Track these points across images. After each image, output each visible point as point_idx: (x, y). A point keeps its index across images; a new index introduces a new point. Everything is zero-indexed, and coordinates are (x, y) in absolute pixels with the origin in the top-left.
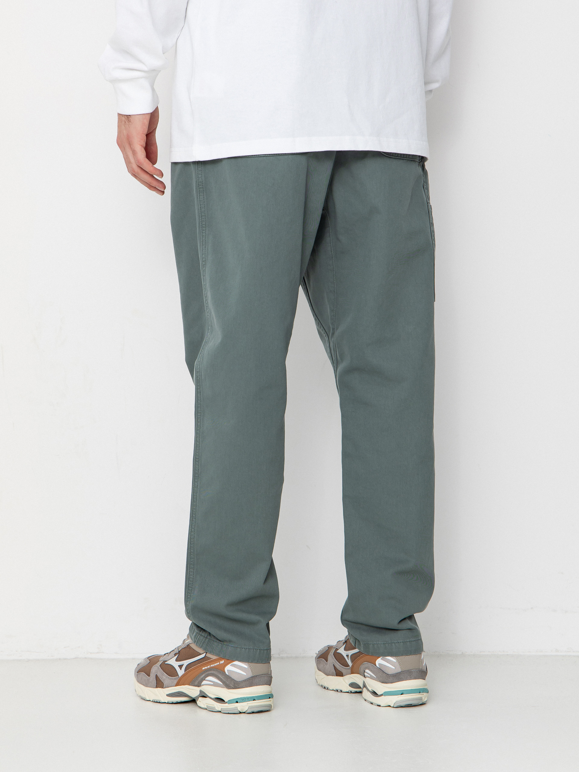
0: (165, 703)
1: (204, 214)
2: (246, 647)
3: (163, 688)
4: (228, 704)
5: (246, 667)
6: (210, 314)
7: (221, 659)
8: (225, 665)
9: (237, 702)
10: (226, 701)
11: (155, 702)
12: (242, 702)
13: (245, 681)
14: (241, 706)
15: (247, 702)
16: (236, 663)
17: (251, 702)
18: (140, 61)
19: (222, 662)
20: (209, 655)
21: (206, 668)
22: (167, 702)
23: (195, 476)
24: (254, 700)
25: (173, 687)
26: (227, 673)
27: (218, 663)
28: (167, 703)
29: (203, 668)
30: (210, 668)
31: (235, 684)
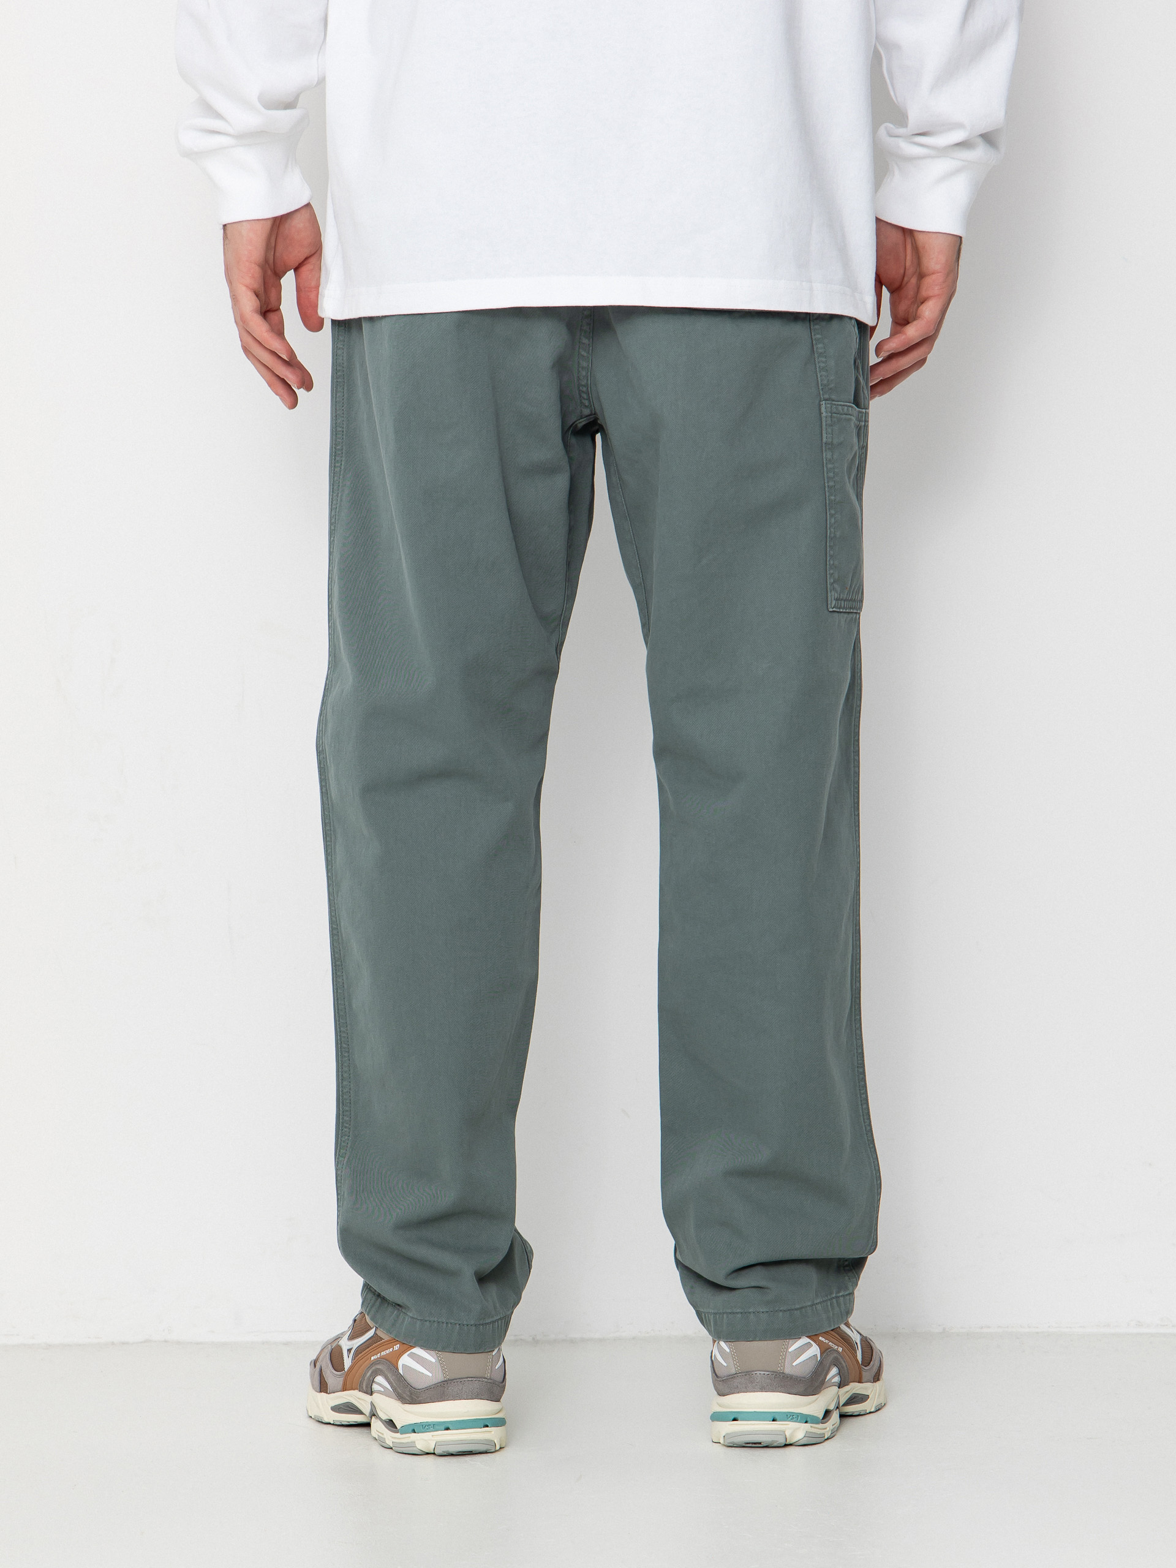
0: (330, 1424)
1: (340, 429)
2: (432, 1319)
3: (327, 1393)
4: (401, 1434)
5: (433, 1360)
6: (334, 631)
7: (394, 1341)
8: (400, 1354)
9: (414, 1431)
10: (399, 1426)
11: (319, 1421)
12: (423, 1432)
13: (428, 1388)
14: (424, 1441)
15: (432, 1433)
16: (417, 1351)
17: (439, 1432)
18: (218, 116)
19: (397, 1347)
20: (379, 1333)
21: (375, 1357)
22: (332, 1422)
23: (336, 966)
24: (447, 1429)
25: (340, 1393)
26: (401, 1371)
27: (391, 1350)
28: (333, 1424)
29: (372, 1358)
30: (381, 1358)
31: (411, 1394)
